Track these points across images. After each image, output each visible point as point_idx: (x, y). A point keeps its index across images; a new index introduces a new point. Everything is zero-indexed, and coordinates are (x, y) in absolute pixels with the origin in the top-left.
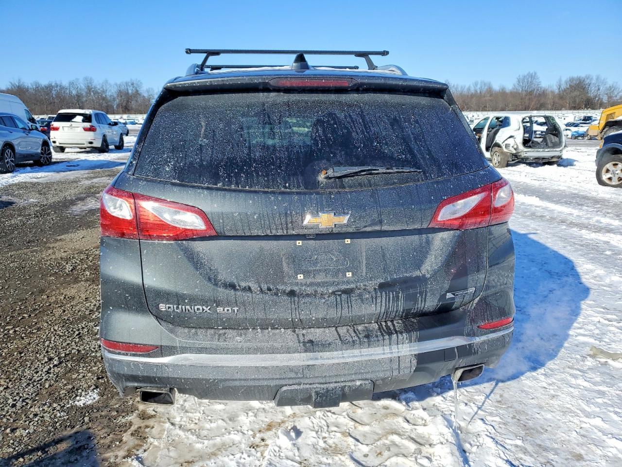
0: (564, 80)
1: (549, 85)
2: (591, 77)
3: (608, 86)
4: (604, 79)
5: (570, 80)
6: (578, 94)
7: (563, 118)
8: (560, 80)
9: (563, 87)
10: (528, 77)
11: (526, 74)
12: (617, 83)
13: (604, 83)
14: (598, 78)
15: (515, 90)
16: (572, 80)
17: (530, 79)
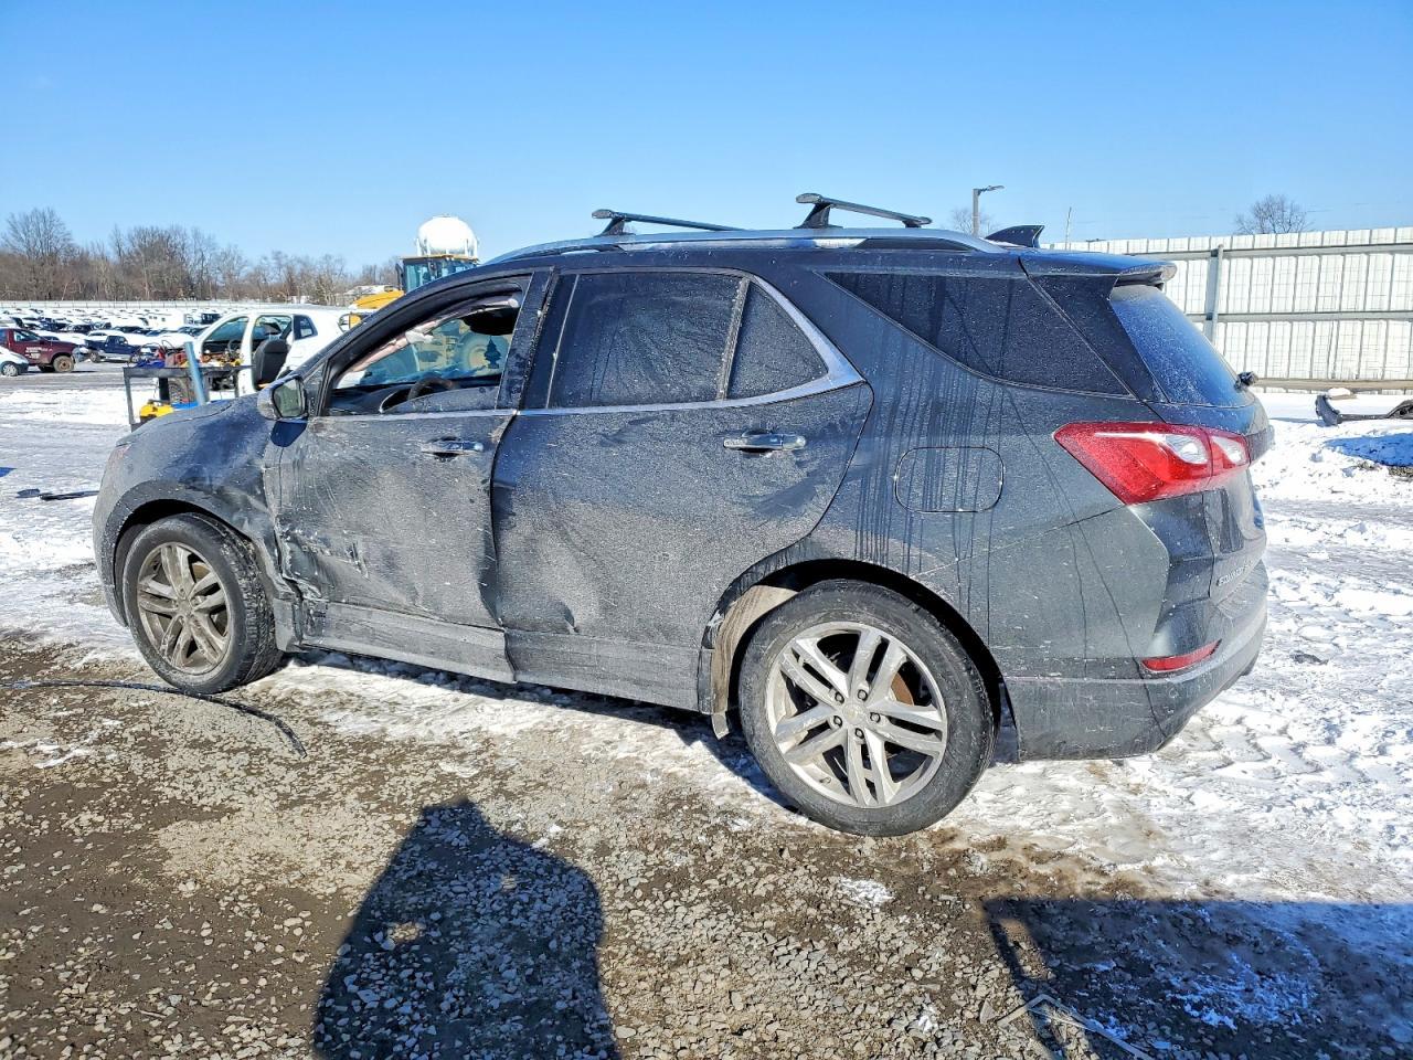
0: (124, 233)
1: (92, 244)
2: (183, 232)
3: (219, 252)
4: (209, 238)
5: (138, 235)
6: (166, 267)
7: (160, 318)
8: (117, 232)
9: (127, 247)
10: (35, 220)
11: (29, 213)
12: (236, 246)
13: (213, 247)
14: (196, 235)
15: (10, 251)
16: (141, 234)
17: (41, 225)
